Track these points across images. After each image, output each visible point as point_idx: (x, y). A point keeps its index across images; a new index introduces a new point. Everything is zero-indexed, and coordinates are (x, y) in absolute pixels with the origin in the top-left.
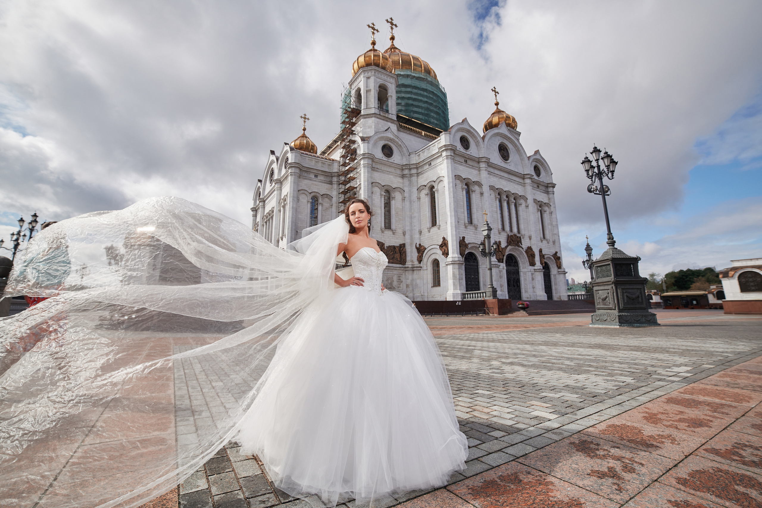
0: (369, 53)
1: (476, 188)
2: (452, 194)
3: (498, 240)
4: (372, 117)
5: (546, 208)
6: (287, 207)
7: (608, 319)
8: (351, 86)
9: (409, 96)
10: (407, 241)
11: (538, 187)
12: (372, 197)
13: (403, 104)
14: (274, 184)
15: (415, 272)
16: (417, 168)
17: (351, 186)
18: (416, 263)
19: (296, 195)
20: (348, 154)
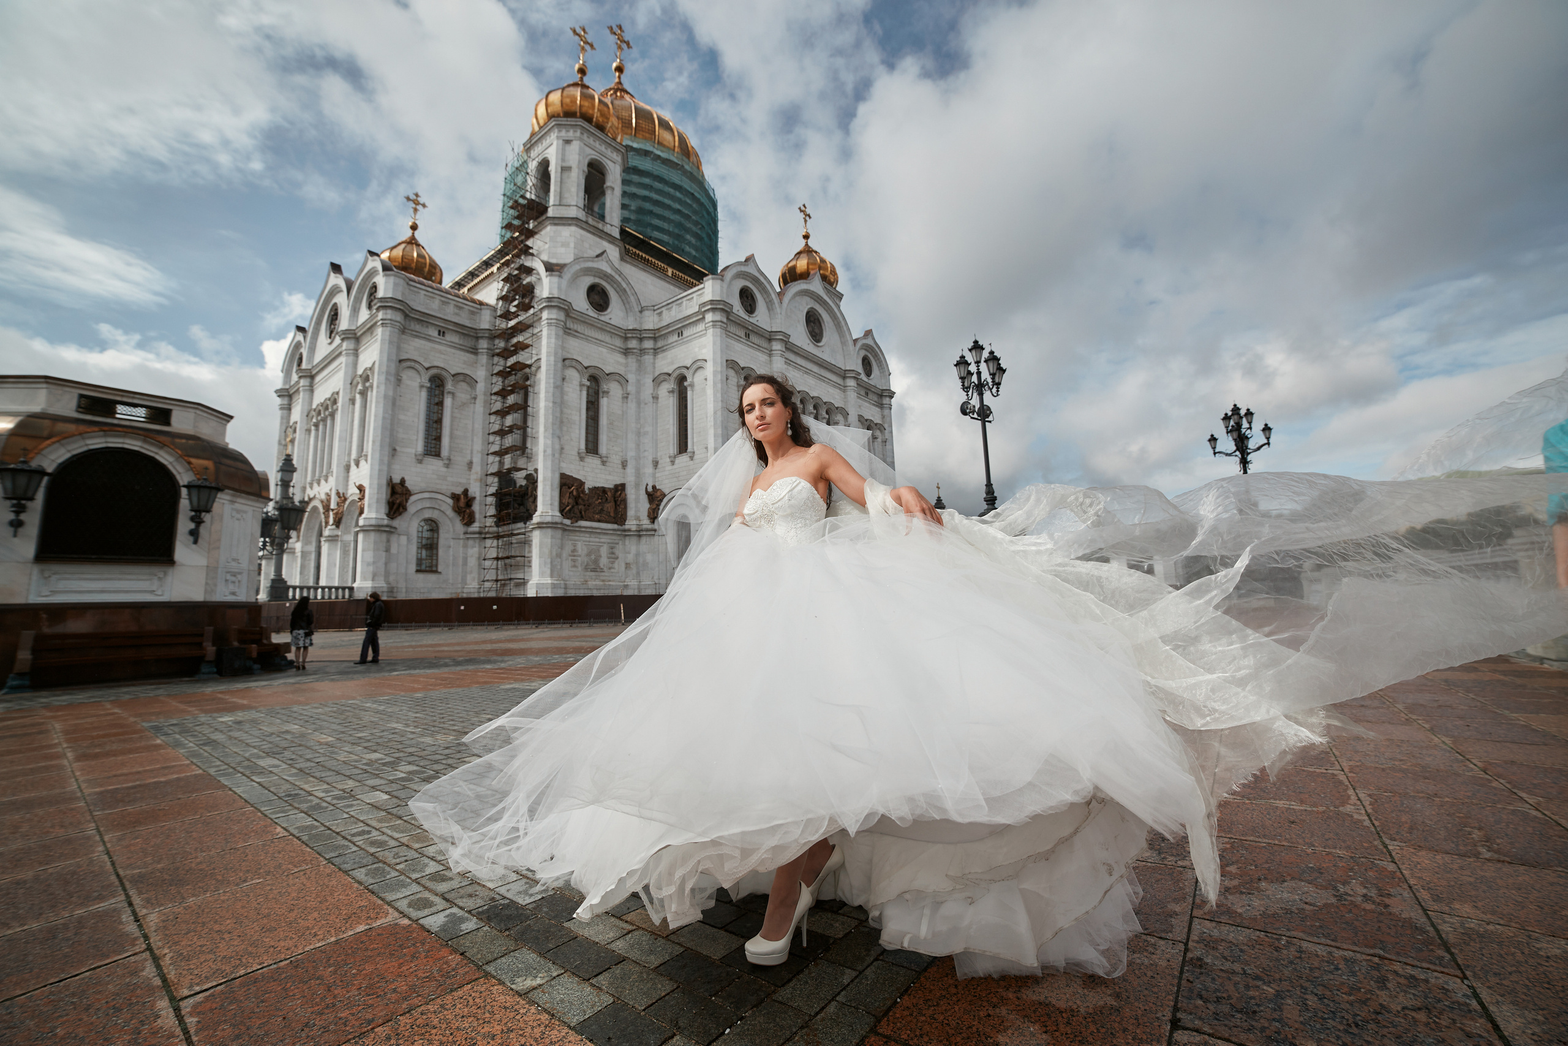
0: (571, 89)
2: (719, 395)
4: (570, 225)
5: (879, 433)
6: (373, 396)
8: (528, 150)
9: (646, 193)
10: (629, 479)
12: (562, 389)
13: (633, 208)
14: (338, 340)
15: (644, 539)
17: (518, 362)
18: (646, 522)
19: (393, 370)
20: (516, 295)
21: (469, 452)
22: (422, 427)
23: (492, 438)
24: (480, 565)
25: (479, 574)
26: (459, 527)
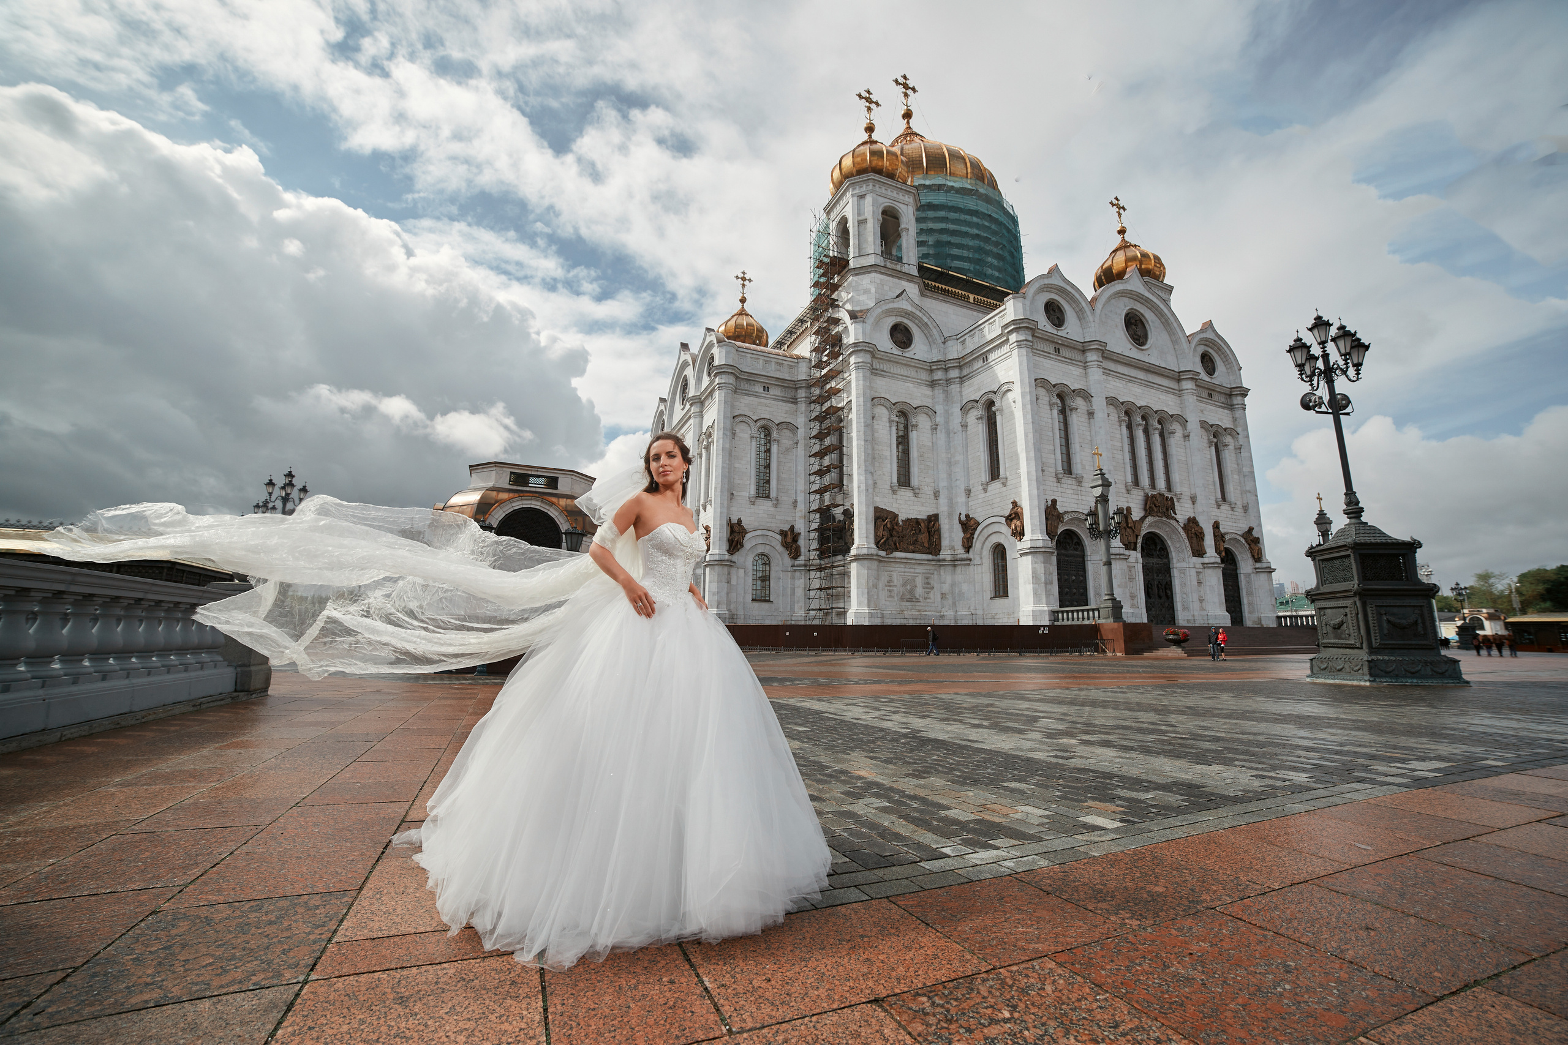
0: (862, 148)
1: (1079, 402)
2: (1029, 417)
3: (1124, 505)
4: (869, 272)
5: (1228, 439)
6: (714, 449)
7: (1346, 666)
8: (828, 214)
9: (943, 225)
10: (943, 509)
11: (1210, 395)
12: (873, 427)
13: (930, 243)
14: (688, 406)
15: (959, 569)
16: (960, 367)
17: (831, 406)
18: (960, 552)
19: (729, 426)
20: (826, 345)
21: (794, 492)
22: (753, 473)
23: (812, 478)
24: (805, 595)
25: (805, 604)
26: (788, 561)
